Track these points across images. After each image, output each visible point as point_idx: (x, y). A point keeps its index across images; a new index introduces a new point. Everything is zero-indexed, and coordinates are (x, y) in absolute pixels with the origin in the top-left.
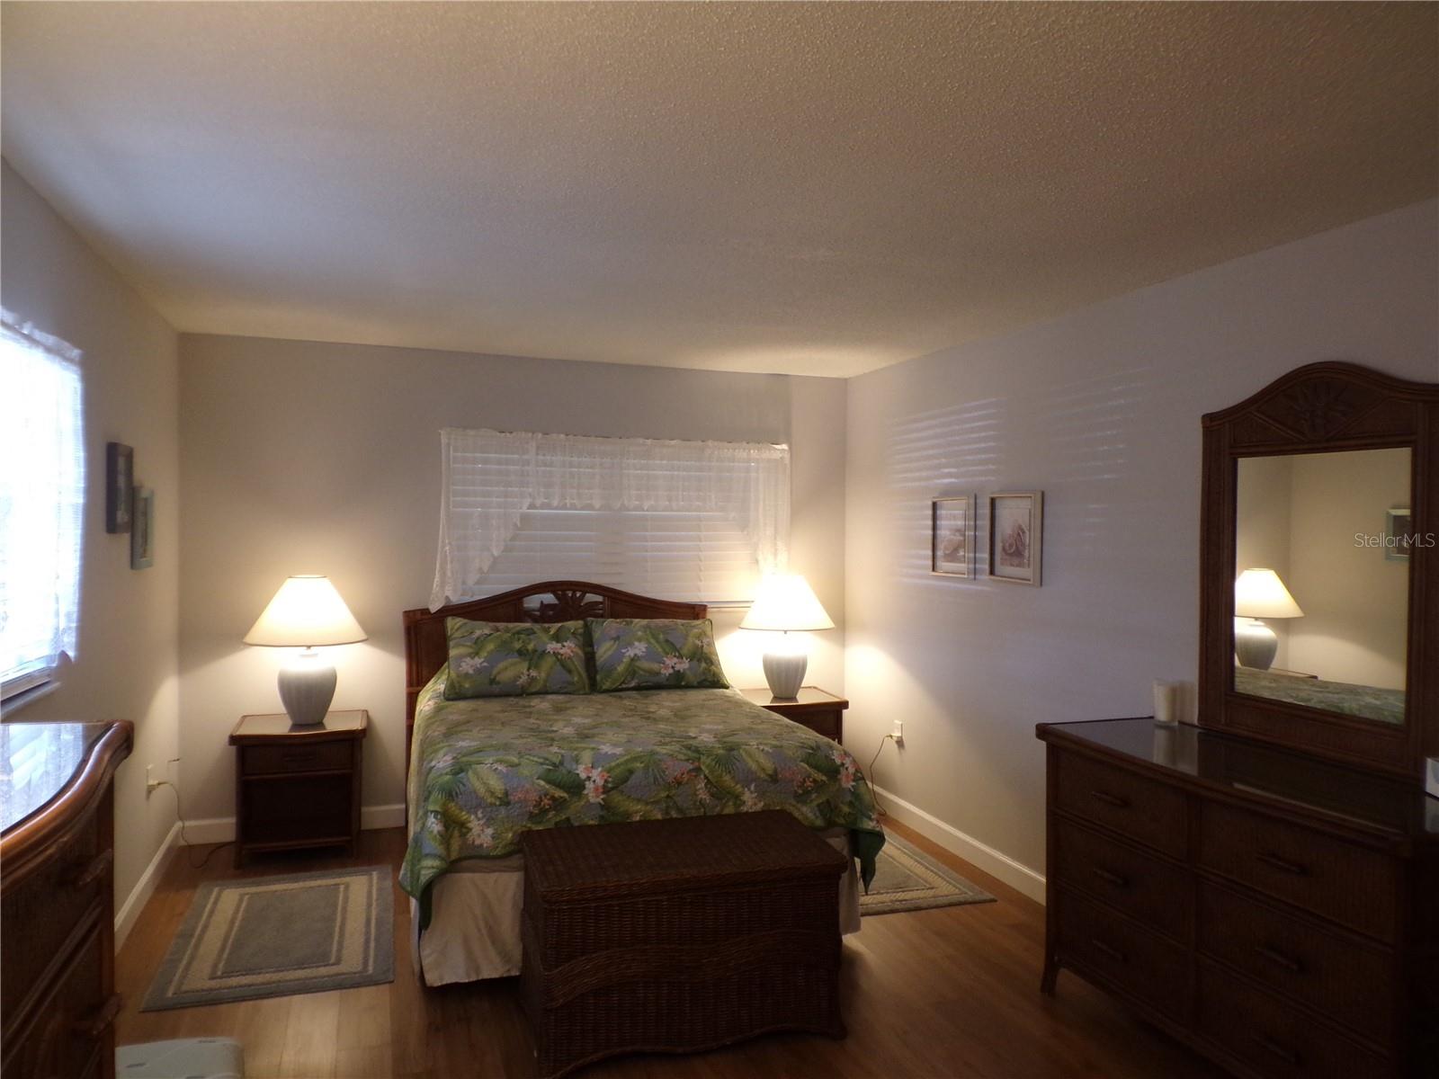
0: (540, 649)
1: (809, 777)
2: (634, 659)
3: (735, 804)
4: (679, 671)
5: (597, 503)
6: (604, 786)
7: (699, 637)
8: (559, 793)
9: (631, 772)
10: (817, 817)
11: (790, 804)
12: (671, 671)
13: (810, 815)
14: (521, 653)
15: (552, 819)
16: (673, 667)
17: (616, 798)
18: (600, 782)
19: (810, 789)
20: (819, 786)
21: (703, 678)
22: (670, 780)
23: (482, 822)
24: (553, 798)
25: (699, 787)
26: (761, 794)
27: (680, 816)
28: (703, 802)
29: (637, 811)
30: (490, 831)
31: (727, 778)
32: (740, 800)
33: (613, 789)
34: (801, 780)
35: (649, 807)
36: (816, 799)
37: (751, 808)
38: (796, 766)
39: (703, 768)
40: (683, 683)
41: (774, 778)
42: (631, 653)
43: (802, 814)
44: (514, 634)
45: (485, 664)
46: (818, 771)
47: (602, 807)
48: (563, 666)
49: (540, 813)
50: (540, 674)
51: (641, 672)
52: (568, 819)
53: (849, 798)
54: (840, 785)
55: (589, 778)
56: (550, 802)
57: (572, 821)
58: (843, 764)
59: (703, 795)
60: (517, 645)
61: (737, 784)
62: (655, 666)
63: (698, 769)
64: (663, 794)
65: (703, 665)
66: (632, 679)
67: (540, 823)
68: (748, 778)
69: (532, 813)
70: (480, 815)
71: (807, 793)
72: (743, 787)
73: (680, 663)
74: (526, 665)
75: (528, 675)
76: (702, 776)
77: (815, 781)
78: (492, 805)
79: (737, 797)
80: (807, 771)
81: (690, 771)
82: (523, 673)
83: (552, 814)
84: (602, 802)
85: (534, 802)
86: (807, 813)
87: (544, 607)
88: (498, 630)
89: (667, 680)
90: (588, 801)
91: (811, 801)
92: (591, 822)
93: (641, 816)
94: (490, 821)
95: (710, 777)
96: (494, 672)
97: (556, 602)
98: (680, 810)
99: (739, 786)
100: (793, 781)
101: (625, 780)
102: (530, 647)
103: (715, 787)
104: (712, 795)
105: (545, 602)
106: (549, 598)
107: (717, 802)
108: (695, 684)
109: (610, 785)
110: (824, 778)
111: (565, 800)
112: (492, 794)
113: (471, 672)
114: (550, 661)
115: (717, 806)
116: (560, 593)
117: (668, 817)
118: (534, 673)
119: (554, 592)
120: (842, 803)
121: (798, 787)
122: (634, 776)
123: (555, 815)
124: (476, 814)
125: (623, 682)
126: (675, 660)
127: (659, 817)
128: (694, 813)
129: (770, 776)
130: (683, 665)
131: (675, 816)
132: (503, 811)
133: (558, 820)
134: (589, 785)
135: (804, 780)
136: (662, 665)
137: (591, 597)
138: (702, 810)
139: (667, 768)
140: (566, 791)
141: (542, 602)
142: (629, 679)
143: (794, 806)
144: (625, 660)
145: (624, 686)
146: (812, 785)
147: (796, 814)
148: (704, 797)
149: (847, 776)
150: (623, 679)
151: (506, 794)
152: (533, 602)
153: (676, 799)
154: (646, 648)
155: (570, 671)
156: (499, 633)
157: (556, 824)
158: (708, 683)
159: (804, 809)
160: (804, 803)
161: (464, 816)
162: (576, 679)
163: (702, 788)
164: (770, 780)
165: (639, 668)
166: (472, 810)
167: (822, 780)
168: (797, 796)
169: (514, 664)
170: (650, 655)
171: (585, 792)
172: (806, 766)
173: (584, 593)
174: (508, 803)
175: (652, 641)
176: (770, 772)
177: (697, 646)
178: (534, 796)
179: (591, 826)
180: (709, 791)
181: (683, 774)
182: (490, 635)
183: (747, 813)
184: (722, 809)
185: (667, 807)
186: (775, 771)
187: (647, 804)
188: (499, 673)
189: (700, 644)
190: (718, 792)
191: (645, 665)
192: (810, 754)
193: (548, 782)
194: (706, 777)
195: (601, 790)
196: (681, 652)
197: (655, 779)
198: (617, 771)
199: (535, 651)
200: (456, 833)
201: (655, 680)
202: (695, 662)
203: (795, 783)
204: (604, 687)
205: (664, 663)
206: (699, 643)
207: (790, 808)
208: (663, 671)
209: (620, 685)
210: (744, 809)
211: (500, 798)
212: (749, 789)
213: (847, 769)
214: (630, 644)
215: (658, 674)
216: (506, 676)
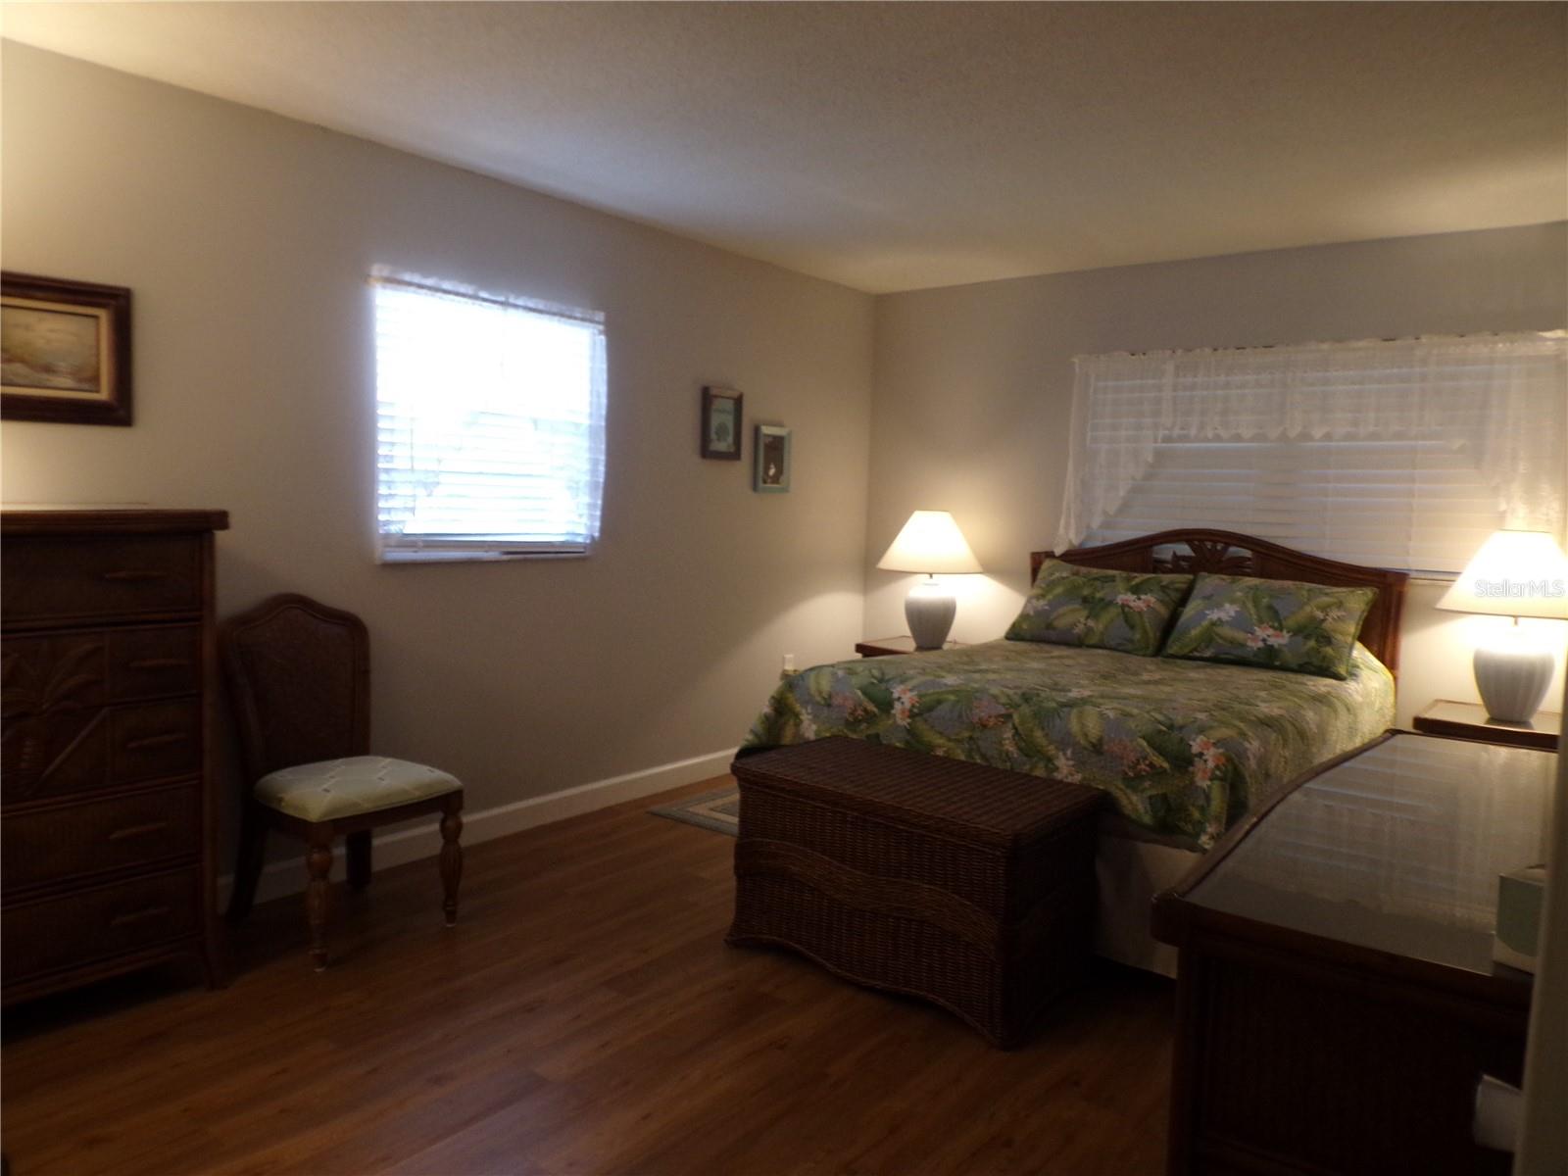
0: (1108, 598)
1: (1145, 758)
2: (1220, 622)
3: (1046, 766)
4: (1272, 646)
5: (1247, 433)
6: (911, 711)
7: (1325, 609)
8: (871, 707)
9: (939, 702)
10: (1146, 812)
11: (1117, 787)
12: (1261, 644)
13: (1140, 807)
14: (1085, 600)
15: (864, 731)
16: (1264, 640)
17: (921, 726)
18: (908, 705)
19: (1144, 773)
20: (1157, 773)
21: (1306, 660)
22: (976, 720)
23: (810, 717)
24: (865, 710)
25: (1005, 736)
26: (1080, 764)
27: (984, 764)
28: (1010, 756)
29: (941, 746)
30: (814, 727)
31: (1038, 734)
32: (1053, 764)
33: (917, 715)
34: (1134, 760)
35: (951, 744)
36: (1151, 789)
37: (1067, 777)
38: (1131, 741)
39: (1016, 717)
40: (1277, 663)
41: (1097, 748)
42: (1214, 615)
43: (1131, 803)
44: (1089, 580)
45: (1047, 608)
46: (1161, 754)
47: (908, 731)
48: (1127, 621)
49: (853, 723)
50: (1097, 626)
51: (1220, 641)
52: (877, 736)
53: (1201, 802)
54: (1192, 782)
55: (899, 698)
56: (863, 713)
57: (881, 738)
58: (1201, 755)
59: (1010, 747)
60: (1086, 592)
61: (1050, 744)
62: (1240, 636)
63: (1009, 717)
64: (966, 734)
65: (1312, 643)
66: (1207, 647)
67: (855, 731)
68: (1065, 742)
69: (847, 720)
70: (809, 711)
71: (1139, 777)
72: (1057, 748)
73: (1277, 636)
74: (1085, 613)
75: (1085, 624)
76: (1010, 725)
77: (1151, 765)
78: (818, 703)
79: (1050, 760)
80: (1144, 750)
81: (1002, 716)
82: (1079, 622)
83: (864, 726)
84: (908, 726)
85: (850, 711)
86: (1136, 804)
87: (1177, 558)
88: (1076, 574)
89: (1255, 655)
90: (895, 722)
91: (1143, 791)
92: (898, 744)
93: (945, 752)
94: (816, 718)
95: (1020, 728)
96: (1052, 617)
97: (1193, 554)
98: (983, 756)
99: (1052, 747)
100: (1122, 758)
101: (930, 709)
102: (1098, 595)
103: (1024, 741)
104: (1020, 749)
105: (1179, 553)
106: (1184, 549)
107: (1025, 759)
108: (1294, 666)
109: (916, 710)
110: (1166, 765)
111: (875, 715)
112: (820, 693)
113: (1032, 613)
114: (1113, 611)
115: (1025, 764)
116: (1196, 543)
117: (972, 761)
118: (1091, 623)
119: (1189, 542)
120: (1193, 805)
121: (1129, 767)
122: (940, 707)
123: (868, 728)
124: (807, 709)
125: (1195, 649)
126: (1271, 632)
127: (963, 758)
128: (1000, 766)
129: (1094, 745)
130: (1280, 640)
131: (979, 761)
132: (826, 709)
133: (869, 732)
134: (898, 706)
135: (1138, 760)
136: (1249, 635)
137: (1235, 551)
138: (1008, 764)
139: (977, 707)
140: (876, 706)
141: (1175, 553)
142: (1203, 644)
143: (1121, 790)
144: (1205, 623)
145: (1197, 654)
146: (1148, 769)
147: (1124, 802)
148: (1011, 749)
149: (1204, 771)
150: (1195, 645)
151: (830, 696)
152: (1166, 552)
153: (980, 743)
154: (1236, 612)
155: (1132, 627)
156: (1075, 577)
157: (868, 737)
158: (1313, 669)
159: (1134, 798)
160: (1135, 790)
161: (798, 707)
162: (1137, 636)
163: (1009, 739)
164: (1091, 749)
165: (1217, 635)
166: (805, 704)
167: (1161, 767)
168: (1126, 779)
169: (1073, 611)
170: (1237, 622)
171: (893, 712)
172: (1145, 744)
173: (1228, 545)
174: (829, 706)
175: (1250, 605)
176: (1094, 741)
177: (1313, 618)
178: (850, 704)
179: (897, 748)
180: (1016, 744)
181: (990, 717)
182: (1067, 577)
183: (1061, 782)
184: (1031, 769)
185: (971, 750)
186: (1100, 740)
187: (950, 740)
188: (1056, 619)
189: (1322, 617)
190: (1030, 750)
191: (1226, 631)
192: (1160, 731)
193: (865, 693)
194: (1015, 728)
195: (907, 713)
196: (1284, 623)
197: (960, 716)
198: (927, 699)
199: (1102, 600)
200: (791, 722)
201: (1239, 652)
202: (1299, 639)
203: (1125, 762)
204: (1171, 651)
205: (1252, 634)
206: (1320, 615)
207: (1118, 794)
208: (1249, 643)
209: (1191, 652)
210: (1058, 776)
211: (824, 698)
212: (1065, 754)
213: (1206, 761)
214: (1219, 606)
215: (1243, 645)
216: (1061, 623)
